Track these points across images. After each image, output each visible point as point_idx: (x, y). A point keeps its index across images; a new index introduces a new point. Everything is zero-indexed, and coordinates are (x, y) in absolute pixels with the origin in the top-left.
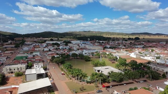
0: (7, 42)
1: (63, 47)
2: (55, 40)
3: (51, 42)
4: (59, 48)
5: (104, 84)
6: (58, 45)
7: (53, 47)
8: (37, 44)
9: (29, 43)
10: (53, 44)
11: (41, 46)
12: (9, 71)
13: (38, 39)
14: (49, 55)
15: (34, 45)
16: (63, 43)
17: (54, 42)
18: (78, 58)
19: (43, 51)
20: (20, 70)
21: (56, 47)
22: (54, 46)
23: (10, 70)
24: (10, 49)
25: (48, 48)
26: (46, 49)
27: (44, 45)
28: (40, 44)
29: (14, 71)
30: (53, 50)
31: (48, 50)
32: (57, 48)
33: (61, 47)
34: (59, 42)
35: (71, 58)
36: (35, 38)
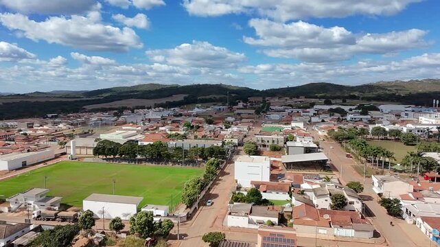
0: (236, 104)
1: (356, 117)
2: (336, 104)
3: (327, 107)
4: (344, 118)
5: (427, 174)
6: (343, 113)
7: (330, 116)
8: (295, 111)
9: (277, 108)
10: (331, 110)
11: (304, 114)
12: (260, 142)
13: (296, 100)
14: (322, 128)
15: (290, 111)
16: (357, 111)
17: (334, 107)
18: (387, 139)
19: (309, 121)
20: (276, 143)
21: (337, 115)
22: (333, 115)
23: (262, 141)
24: (247, 116)
25: (319, 117)
26: (314, 119)
27: (312, 111)
28: (300, 110)
29: (267, 144)
30: (330, 120)
31: (321, 120)
32: (341, 118)
33: (349, 117)
34: (346, 108)
35: (369, 136)
36: (288, 98)
